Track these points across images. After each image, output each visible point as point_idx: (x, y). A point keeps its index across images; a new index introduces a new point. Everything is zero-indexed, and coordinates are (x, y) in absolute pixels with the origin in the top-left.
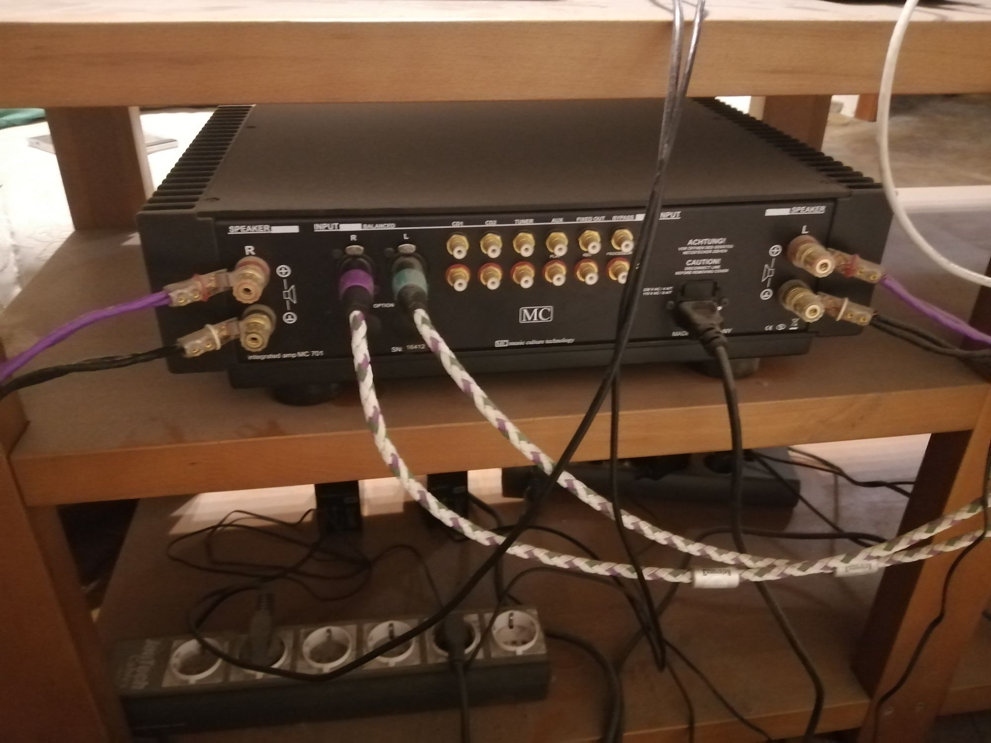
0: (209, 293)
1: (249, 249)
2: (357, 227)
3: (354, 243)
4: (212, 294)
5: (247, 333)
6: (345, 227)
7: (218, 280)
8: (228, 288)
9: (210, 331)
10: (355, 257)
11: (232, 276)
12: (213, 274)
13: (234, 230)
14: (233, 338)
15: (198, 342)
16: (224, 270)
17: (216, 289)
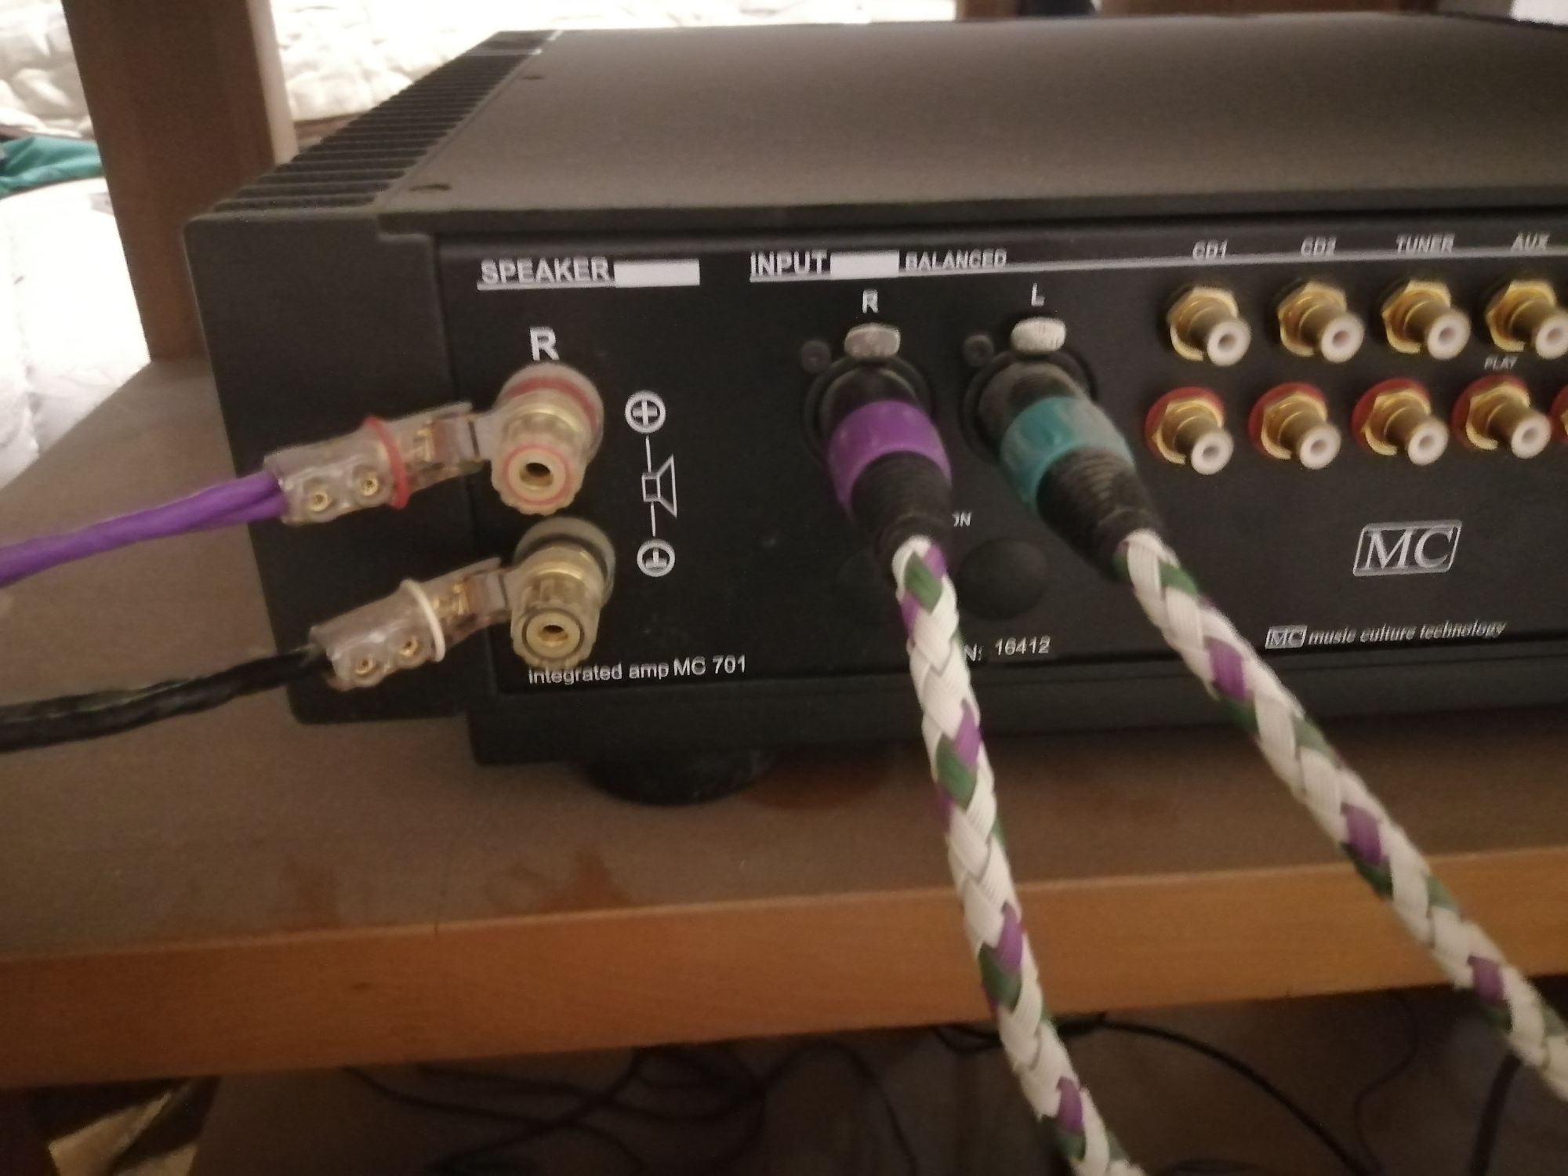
0: (412, 480)
1: (543, 340)
2: (883, 265)
3: (870, 318)
4: (423, 484)
5: (531, 612)
6: (847, 267)
7: (441, 438)
8: (473, 463)
9: (414, 602)
10: (873, 364)
11: (488, 425)
12: (426, 417)
13: (494, 276)
14: (485, 621)
15: (377, 637)
16: (464, 407)
17: (437, 466)
